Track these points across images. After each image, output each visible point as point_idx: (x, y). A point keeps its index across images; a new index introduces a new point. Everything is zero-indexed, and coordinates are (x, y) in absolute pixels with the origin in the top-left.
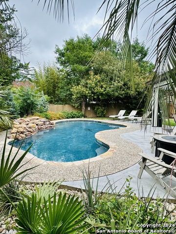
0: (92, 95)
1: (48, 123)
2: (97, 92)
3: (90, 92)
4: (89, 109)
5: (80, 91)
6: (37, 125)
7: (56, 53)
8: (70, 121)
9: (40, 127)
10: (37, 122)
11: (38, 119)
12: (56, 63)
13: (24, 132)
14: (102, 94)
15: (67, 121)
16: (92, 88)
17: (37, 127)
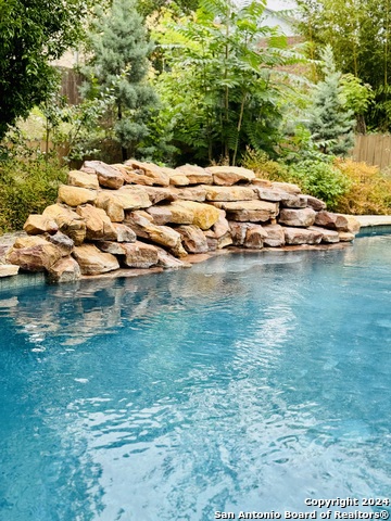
1: (305, 215)
9: (244, 230)
10: (236, 197)
11: (243, 182)
13: (113, 237)
17: (223, 226)
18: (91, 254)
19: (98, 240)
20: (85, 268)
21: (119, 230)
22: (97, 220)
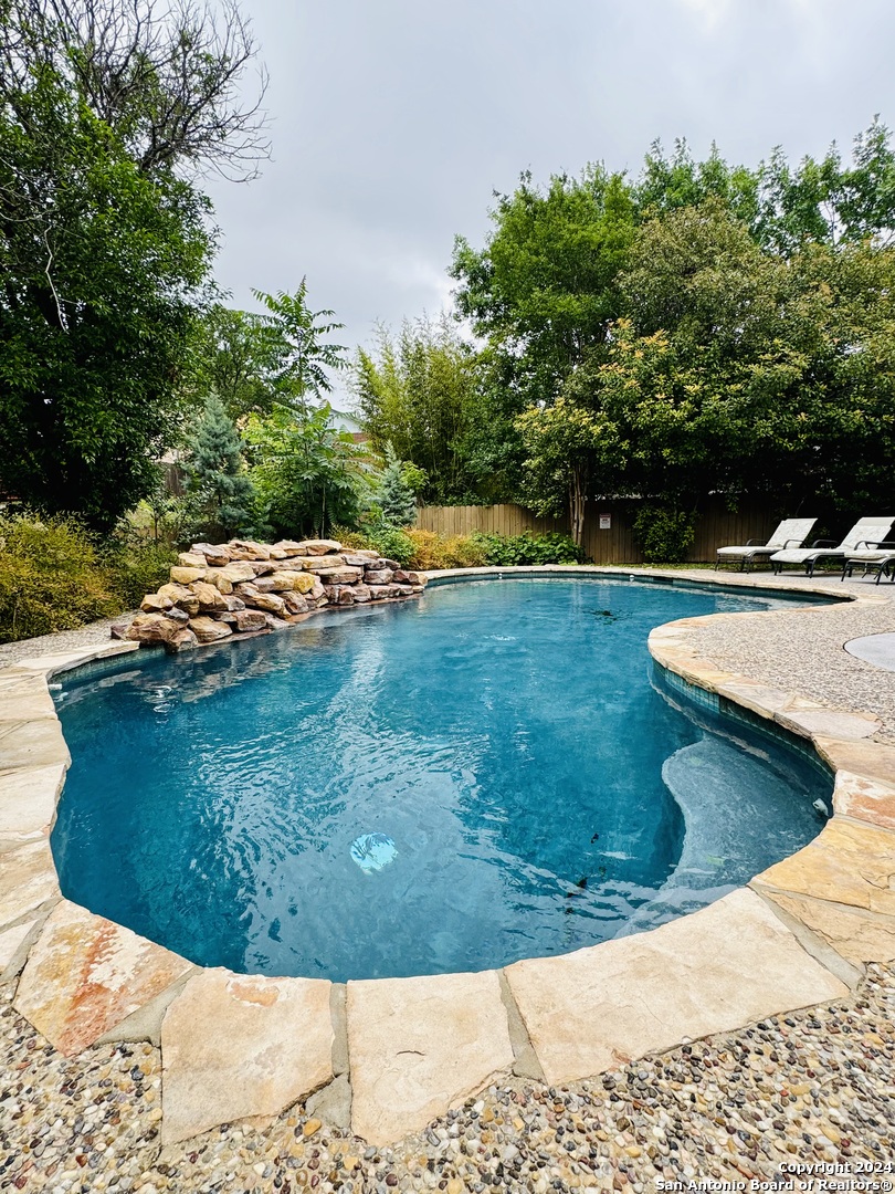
0: (625, 445)
1: (385, 574)
2: (649, 428)
3: (613, 427)
4: (605, 524)
5: (561, 432)
6: (325, 580)
7: (456, 275)
8: (507, 576)
9: (337, 591)
10: (327, 564)
11: (332, 552)
12: (457, 318)
13: (224, 608)
14: (675, 436)
15: (493, 576)
16: (623, 403)
17: (319, 589)
18: (206, 625)
19: (211, 611)
20: (200, 636)
21: (228, 601)
22: (208, 594)
